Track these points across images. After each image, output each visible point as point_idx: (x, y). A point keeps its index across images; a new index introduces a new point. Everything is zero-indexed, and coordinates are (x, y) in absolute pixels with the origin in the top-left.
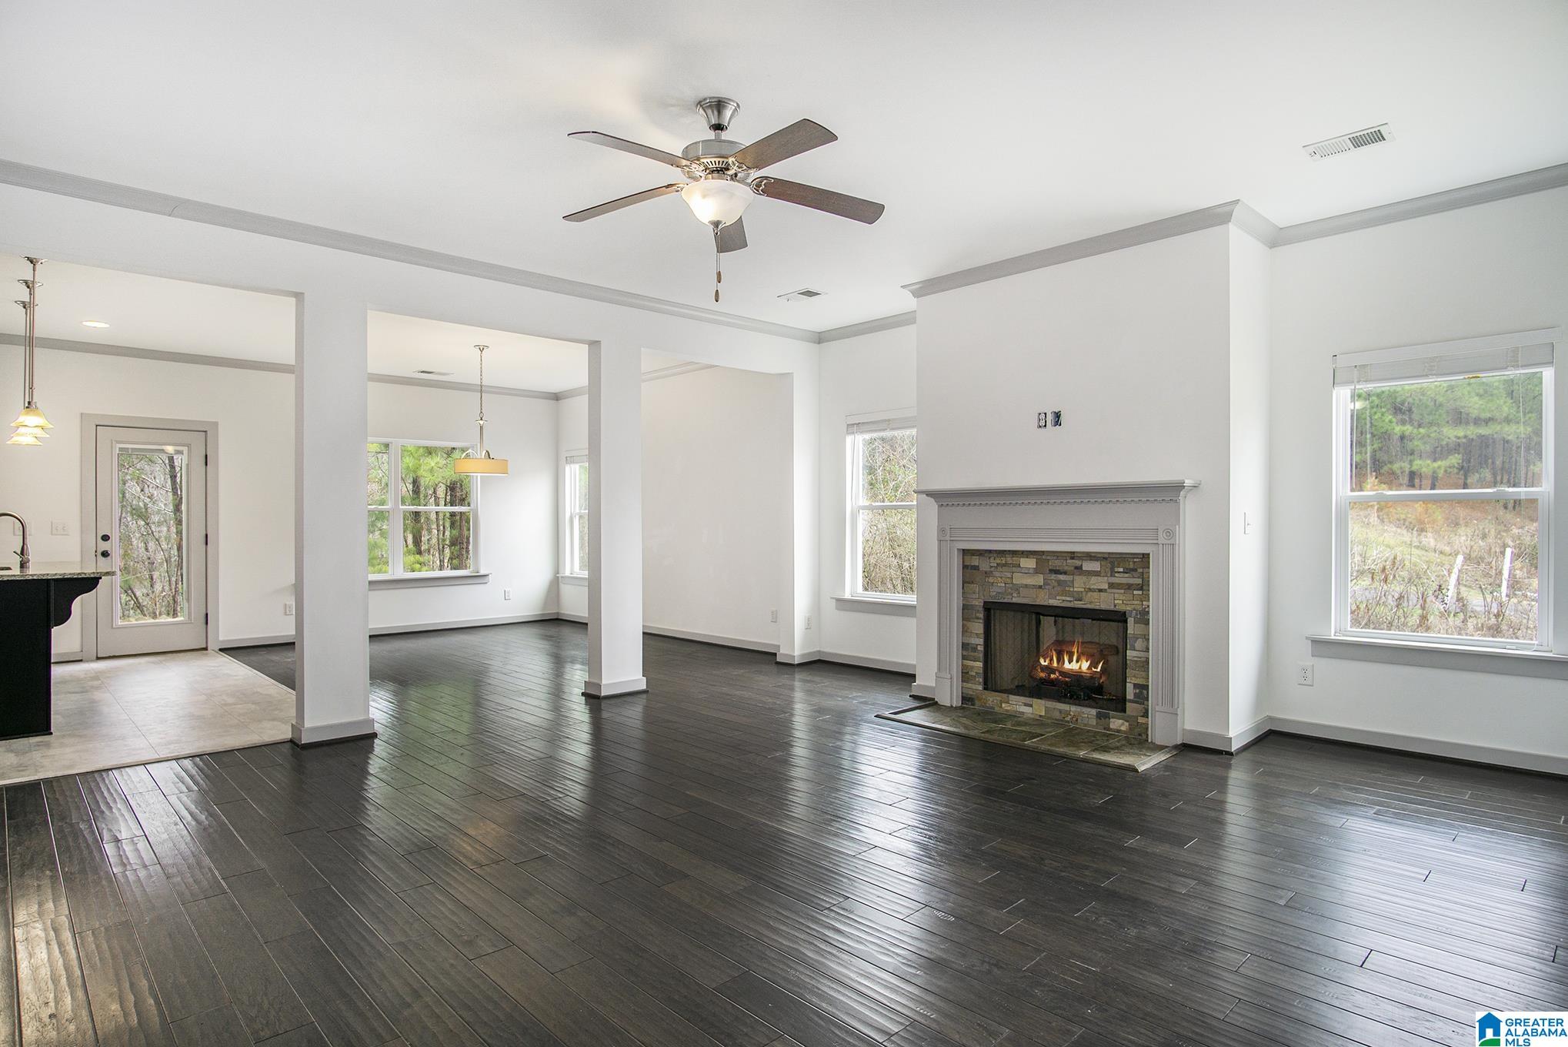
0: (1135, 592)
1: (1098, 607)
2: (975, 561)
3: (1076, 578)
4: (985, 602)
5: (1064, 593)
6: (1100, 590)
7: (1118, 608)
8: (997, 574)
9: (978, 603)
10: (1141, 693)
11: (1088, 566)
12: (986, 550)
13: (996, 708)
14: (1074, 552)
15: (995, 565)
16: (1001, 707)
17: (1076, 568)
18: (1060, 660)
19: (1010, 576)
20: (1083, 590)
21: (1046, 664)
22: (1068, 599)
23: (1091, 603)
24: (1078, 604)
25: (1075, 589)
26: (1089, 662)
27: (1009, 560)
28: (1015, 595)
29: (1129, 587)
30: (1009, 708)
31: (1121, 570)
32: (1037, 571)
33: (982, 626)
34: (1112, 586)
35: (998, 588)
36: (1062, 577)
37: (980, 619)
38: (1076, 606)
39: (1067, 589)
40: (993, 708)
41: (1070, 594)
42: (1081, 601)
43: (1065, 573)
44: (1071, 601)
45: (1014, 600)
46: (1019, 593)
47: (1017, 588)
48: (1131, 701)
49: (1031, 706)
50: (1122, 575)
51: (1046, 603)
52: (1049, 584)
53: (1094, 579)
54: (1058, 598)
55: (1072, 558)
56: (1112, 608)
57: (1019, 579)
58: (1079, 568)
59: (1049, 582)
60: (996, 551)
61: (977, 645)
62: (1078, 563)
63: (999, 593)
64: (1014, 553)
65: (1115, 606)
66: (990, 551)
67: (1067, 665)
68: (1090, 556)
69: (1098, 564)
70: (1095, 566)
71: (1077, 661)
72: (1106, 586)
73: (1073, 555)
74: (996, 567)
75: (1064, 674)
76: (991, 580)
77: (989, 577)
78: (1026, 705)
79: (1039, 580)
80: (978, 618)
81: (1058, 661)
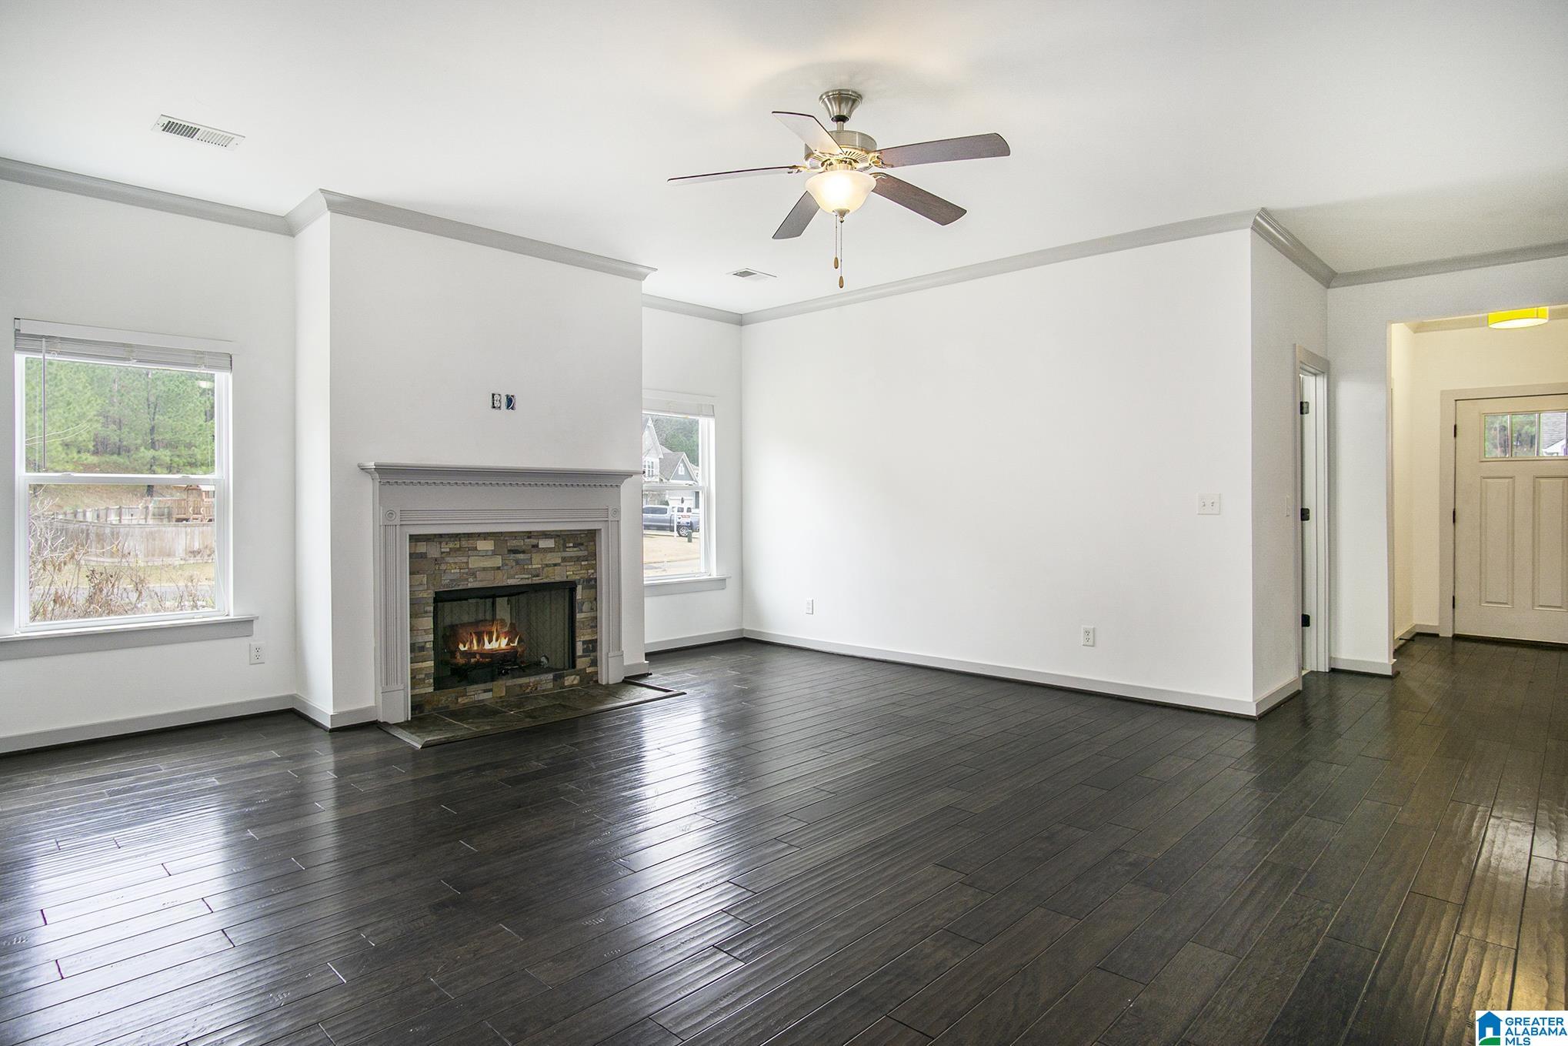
0: (583, 563)
1: (553, 581)
2: (422, 548)
3: (534, 555)
4: (436, 593)
5: (524, 571)
6: (555, 565)
7: (569, 579)
8: (450, 560)
9: (429, 595)
10: (588, 647)
11: (544, 544)
12: (435, 535)
13: (451, 706)
14: (530, 532)
15: (448, 550)
16: (457, 703)
17: (533, 546)
18: (480, 641)
19: (465, 561)
20: (540, 566)
21: (466, 649)
22: (527, 576)
23: (547, 577)
24: (536, 580)
25: (534, 567)
26: (507, 639)
27: (464, 543)
28: (471, 580)
29: (578, 559)
30: (466, 701)
31: (571, 545)
32: (494, 553)
33: (431, 619)
34: (564, 559)
35: (452, 575)
36: (521, 556)
37: (430, 612)
38: (534, 582)
39: (526, 567)
40: (448, 707)
41: (528, 571)
42: (538, 576)
43: (523, 552)
44: (528, 578)
45: (470, 586)
46: (476, 577)
47: (473, 573)
48: (581, 657)
49: (490, 690)
50: (571, 549)
51: (505, 584)
52: (507, 565)
53: (549, 555)
54: (516, 577)
55: (529, 537)
56: (565, 579)
57: (475, 563)
58: (536, 546)
59: (507, 562)
60: (448, 534)
61: (426, 642)
62: (534, 541)
63: (454, 580)
64: (469, 536)
65: (567, 577)
66: (441, 536)
67: (487, 646)
68: (545, 535)
69: (553, 540)
70: (549, 543)
71: (497, 640)
72: (559, 561)
73: (529, 535)
74: (449, 553)
75: (483, 655)
76: (443, 567)
77: (440, 565)
78: (485, 691)
79: (498, 561)
80: (426, 612)
81: (478, 645)
